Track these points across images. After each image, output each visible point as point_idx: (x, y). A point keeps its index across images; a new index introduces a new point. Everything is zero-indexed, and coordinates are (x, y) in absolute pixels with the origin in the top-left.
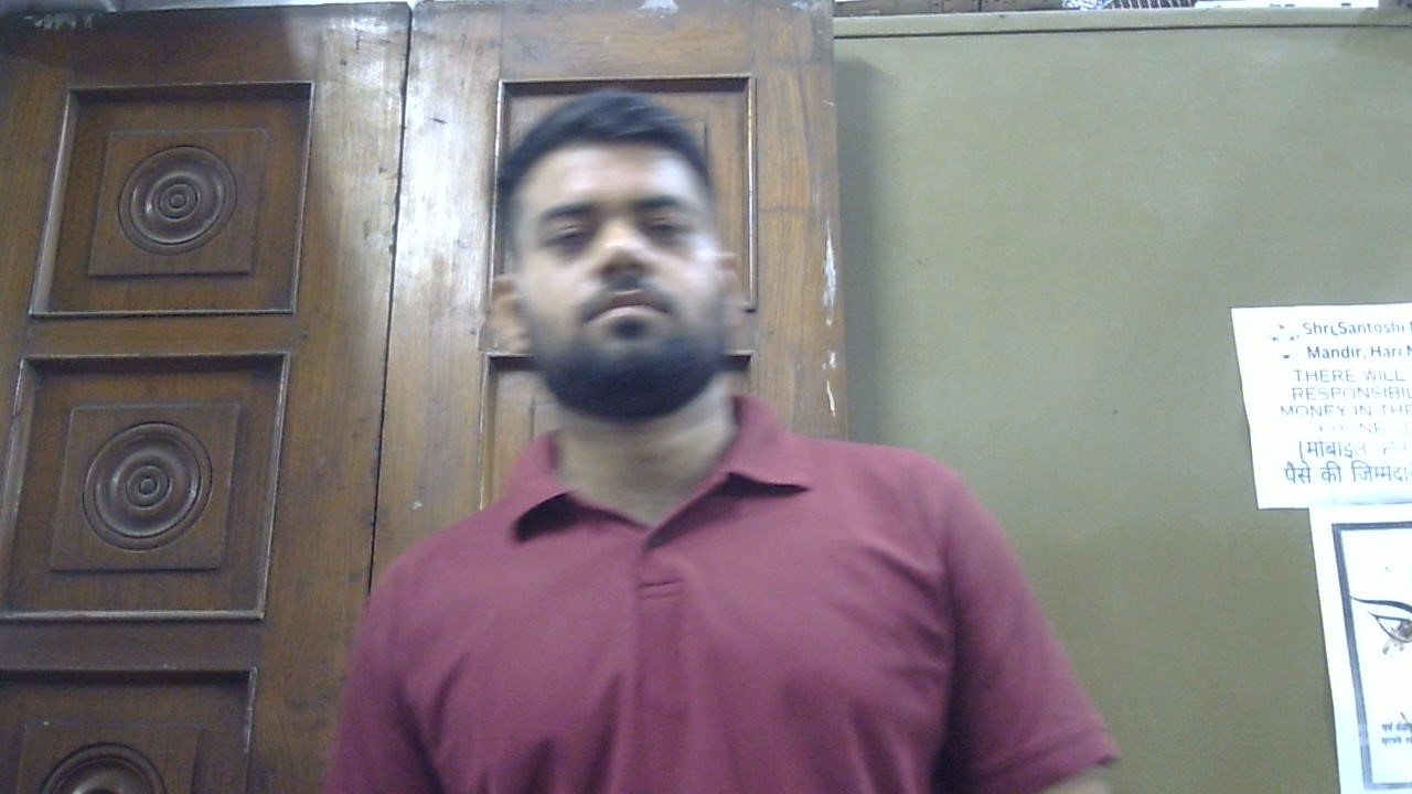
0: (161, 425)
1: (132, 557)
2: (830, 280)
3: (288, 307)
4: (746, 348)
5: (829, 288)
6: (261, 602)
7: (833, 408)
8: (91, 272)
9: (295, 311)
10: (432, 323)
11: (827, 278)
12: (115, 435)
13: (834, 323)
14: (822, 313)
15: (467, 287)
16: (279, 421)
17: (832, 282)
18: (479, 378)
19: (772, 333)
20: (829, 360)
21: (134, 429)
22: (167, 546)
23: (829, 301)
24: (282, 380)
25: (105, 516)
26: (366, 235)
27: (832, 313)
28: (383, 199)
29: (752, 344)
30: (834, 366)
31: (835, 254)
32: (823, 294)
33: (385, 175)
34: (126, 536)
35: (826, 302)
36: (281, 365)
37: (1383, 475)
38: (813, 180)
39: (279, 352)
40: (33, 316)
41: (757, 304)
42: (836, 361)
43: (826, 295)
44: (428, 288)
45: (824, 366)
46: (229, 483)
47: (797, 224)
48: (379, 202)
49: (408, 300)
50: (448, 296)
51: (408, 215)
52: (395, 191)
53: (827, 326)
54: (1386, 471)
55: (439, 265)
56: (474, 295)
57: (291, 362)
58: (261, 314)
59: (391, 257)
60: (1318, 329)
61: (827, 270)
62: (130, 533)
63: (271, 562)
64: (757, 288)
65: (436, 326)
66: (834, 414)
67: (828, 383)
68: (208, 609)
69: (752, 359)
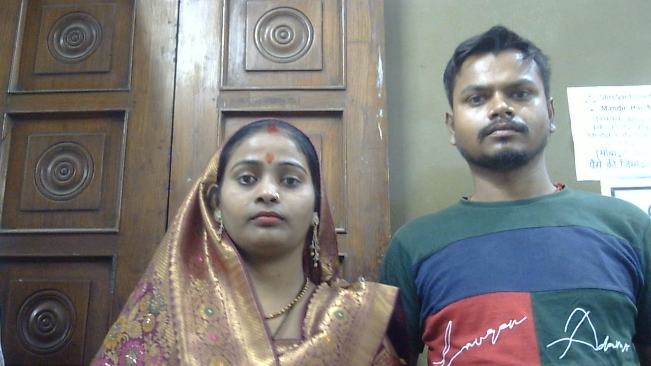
0: (70, 144)
1: (58, 204)
2: (380, 75)
3: (127, 87)
4: (341, 107)
5: (379, 79)
6: (117, 224)
7: (381, 135)
8: (35, 72)
9: (130, 90)
10: (194, 95)
12: (49, 148)
13: (382, 95)
14: (376, 91)
15: (210, 78)
16: (124, 141)
17: (381, 76)
18: (217, 121)
19: (353, 100)
20: (379, 113)
21: (57, 145)
22: (73, 200)
23: (380, 85)
24: (125, 122)
25: (45, 186)
26: (163, 53)
27: (381, 92)
28: (170, 36)
29: (343, 105)
30: (382, 116)
31: (383, 63)
32: (376, 83)
33: (171, 25)
34: (56, 195)
35: (378, 86)
36: (124, 115)
37: (635, 165)
38: (372, 28)
39: (122, 109)
40: (9, 93)
41: (346, 86)
42: (383, 113)
43: (378, 82)
44: (192, 79)
45: (377, 116)
46: (102, 170)
47: (365, 48)
48: (168, 38)
49: (183, 85)
50: (202, 83)
51: (182, 44)
52: (176, 32)
53: (378, 98)
54: (636, 164)
55: (197, 68)
56: (214, 82)
57: (129, 114)
58: (115, 91)
59: (174, 64)
60: (606, 97)
61: (379, 71)
62: (57, 193)
63: (121, 206)
64: (346, 79)
65: (197, 96)
66: (382, 138)
67: (379, 124)
68: (93, 227)
69: (344, 113)
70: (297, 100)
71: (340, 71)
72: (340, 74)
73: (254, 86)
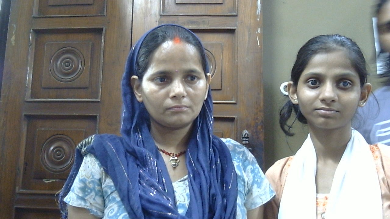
0: (70, 48)
1: (64, 84)
3: (104, 14)
4: (234, 27)
5: (258, 10)
6: (99, 96)
7: (259, 44)
8: (49, 4)
9: (106, 15)
10: (145, 18)
11: (258, 6)
12: (58, 51)
13: (260, 20)
14: (256, 17)
15: (154, 8)
16: (102, 46)
17: (259, 7)
19: (242, 22)
20: (258, 31)
21: (63, 49)
22: (73, 82)
23: (258, 13)
24: (103, 35)
25: (57, 73)
27: (259, 17)
29: (236, 26)
30: (259, 32)
32: (257, 11)
34: (62, 78)
36: (102, 31)
39: (102, 27)
40: (35, 18)
41: (238, 14)
43: (258, 11)
44: (143, 9)
45: (257, 32)
46: (90, 64)
49: (138, 12)
50: (149, 11)
53: (258, 21)
55: (146, 2)
56: (156, 11)
57: (105, 30)
58: (96, 16)
61: (258, 4)
62: (63, 78)
63: (102, 86)
64: (238, 9)
65: (146, 19)
66: (259, 46)
67: (258, 37)
68: (85, 98)
69: (236, 30)
70: (207, 22)
71: (234, 4)
72: (234, 6)
73: (181, 13)
